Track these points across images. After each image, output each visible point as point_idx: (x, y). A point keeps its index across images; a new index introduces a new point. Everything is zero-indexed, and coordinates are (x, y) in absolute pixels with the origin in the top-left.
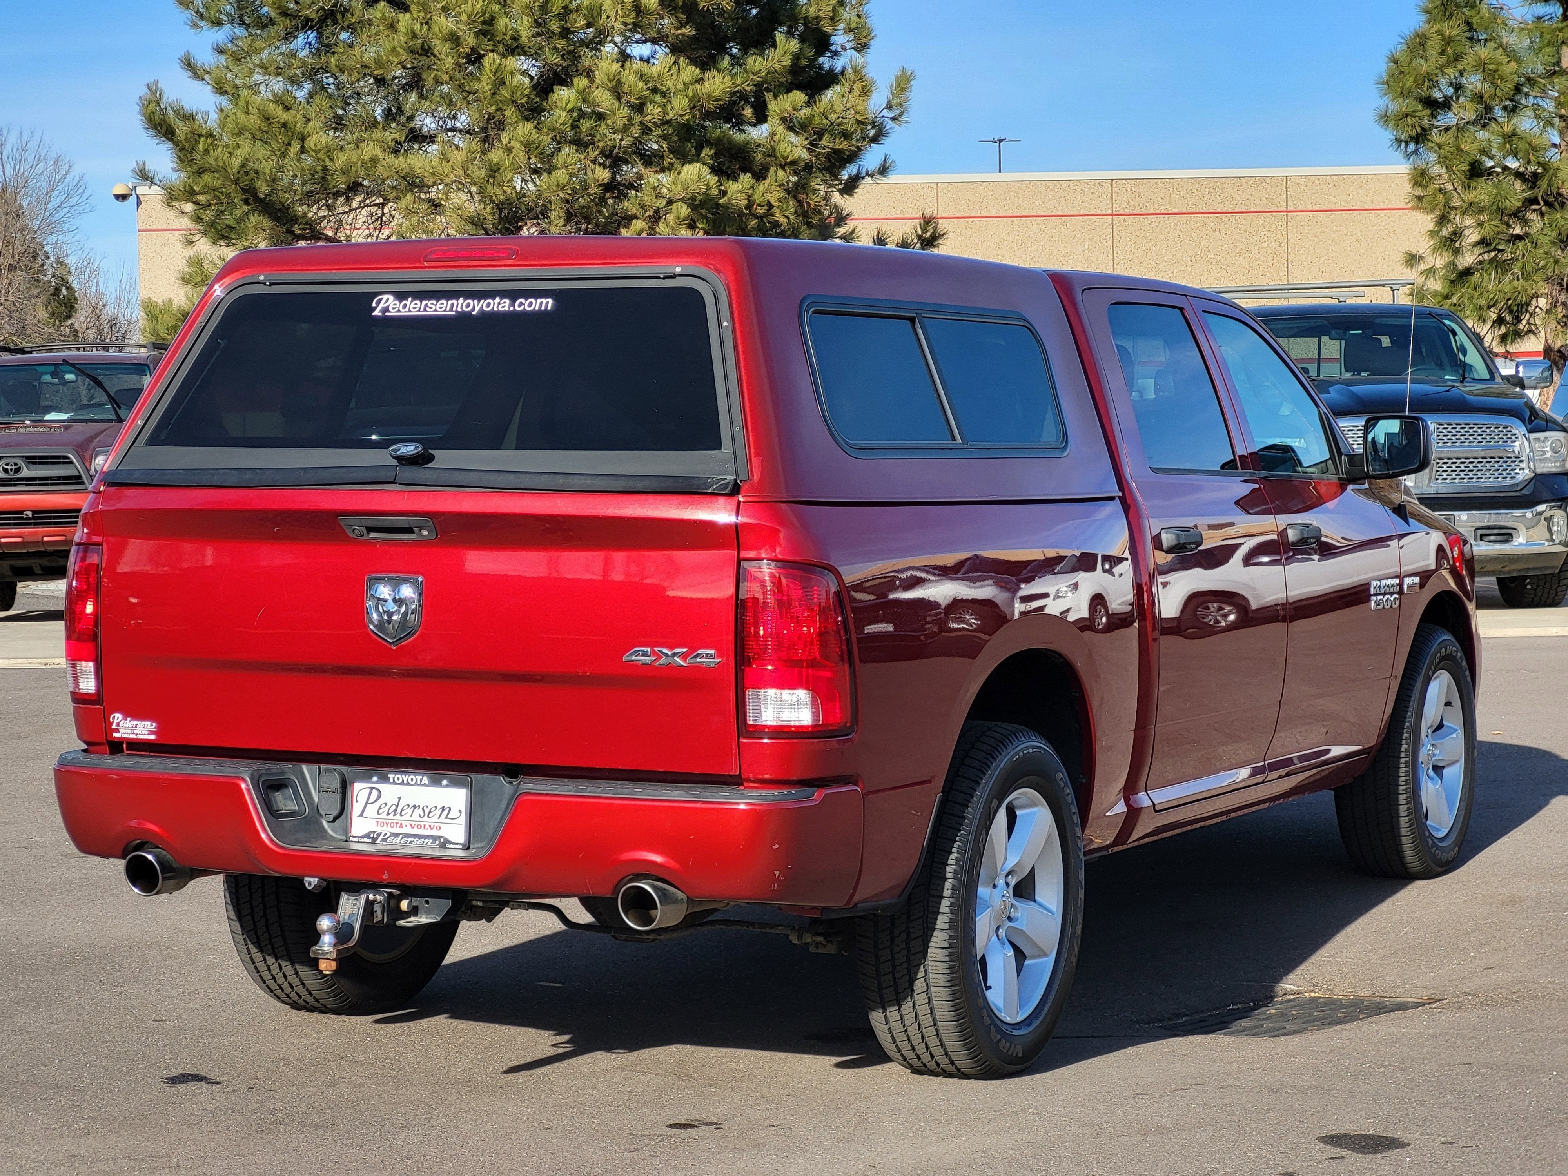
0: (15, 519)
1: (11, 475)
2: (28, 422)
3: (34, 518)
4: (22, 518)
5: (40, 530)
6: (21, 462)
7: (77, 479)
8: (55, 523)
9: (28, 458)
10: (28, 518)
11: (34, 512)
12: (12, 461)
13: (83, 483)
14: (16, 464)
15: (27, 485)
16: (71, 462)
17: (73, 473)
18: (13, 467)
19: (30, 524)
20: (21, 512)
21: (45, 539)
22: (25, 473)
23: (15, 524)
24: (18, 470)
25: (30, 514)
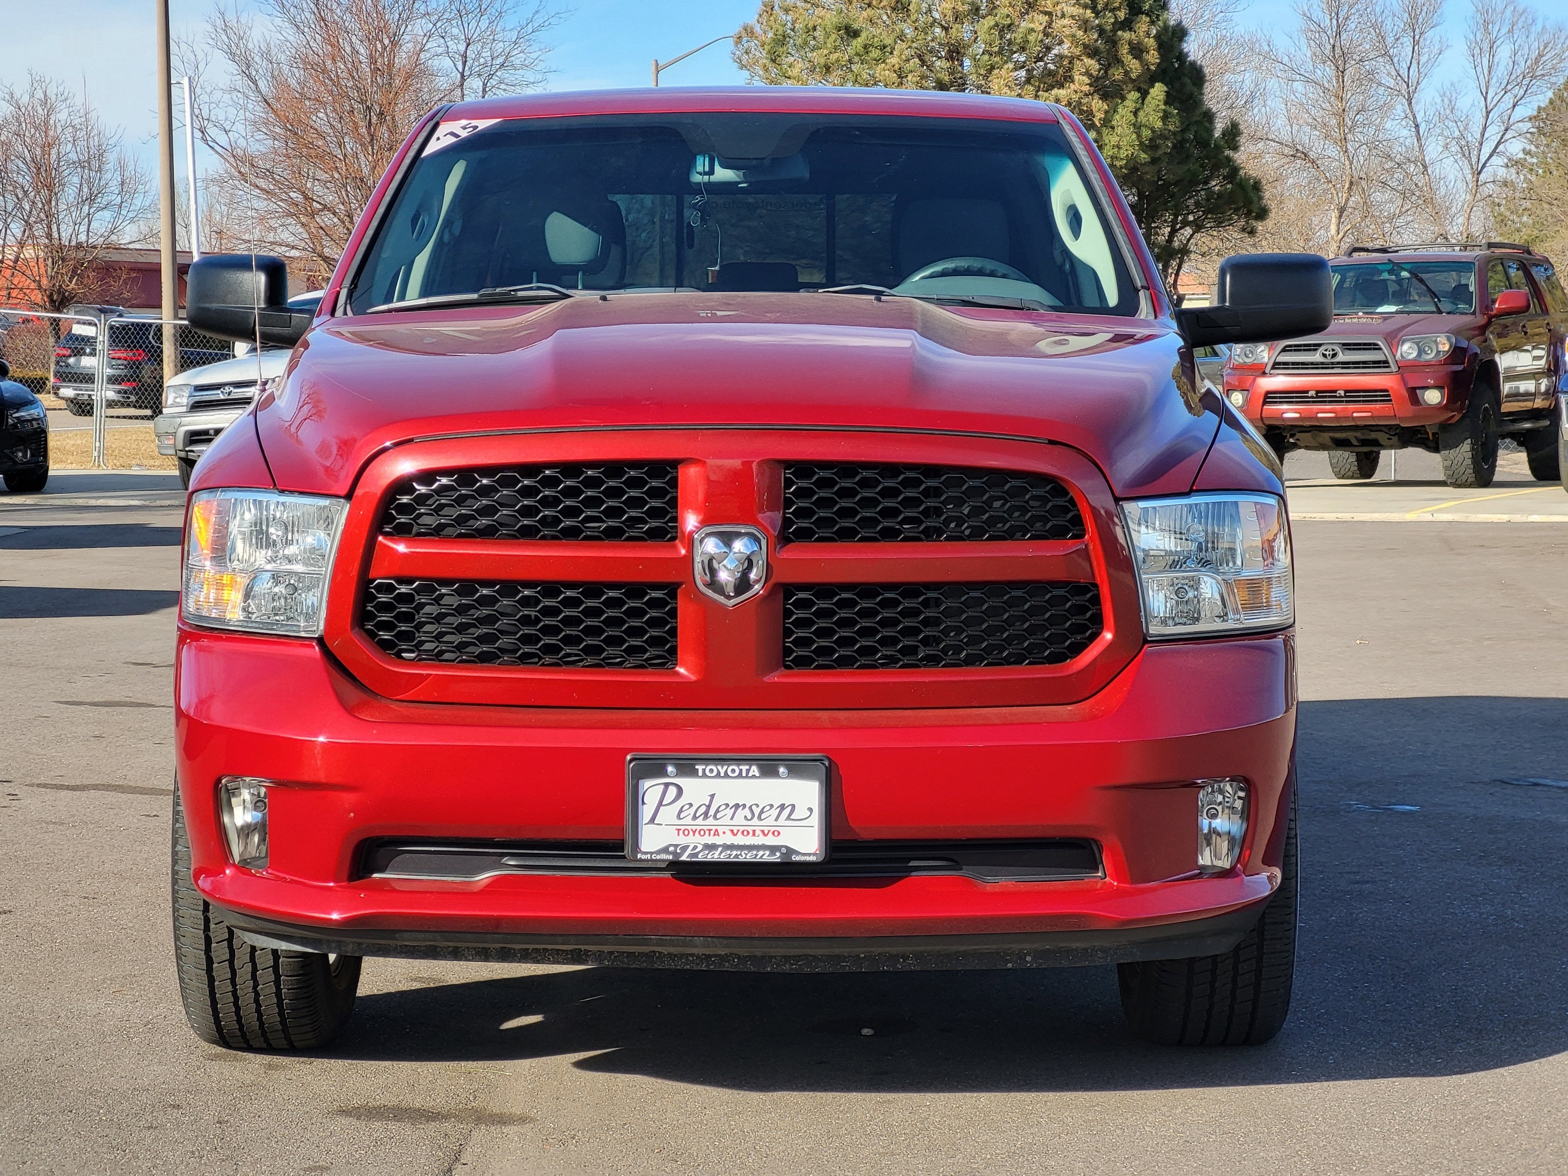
0: (1330, 397)
1: (1329, 360)
2: (1361, 314)
3: (1346, 396)
4: (1336, 397)
5: (1351, 406)
6: (1338, 349)
7: (1385, 363)
8: (1364, 401)
9: (1344, 344)
10: (1341, 397)
11: (1346, 392)
12: (1330, 347)
13: (1389, 367)
14: (1333, 350)
15: (1343, 368)
16: (1380, 349)
17: (1383, 358)
18: (1331, 353)
19: (1342, 401)
20: (1335, 391)
21: (1355, 415)
22: (1341, 357)
23: (1330, 402)
24: (1334, 355)
25: (1342, 393)
